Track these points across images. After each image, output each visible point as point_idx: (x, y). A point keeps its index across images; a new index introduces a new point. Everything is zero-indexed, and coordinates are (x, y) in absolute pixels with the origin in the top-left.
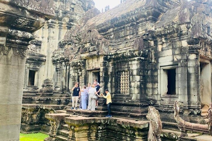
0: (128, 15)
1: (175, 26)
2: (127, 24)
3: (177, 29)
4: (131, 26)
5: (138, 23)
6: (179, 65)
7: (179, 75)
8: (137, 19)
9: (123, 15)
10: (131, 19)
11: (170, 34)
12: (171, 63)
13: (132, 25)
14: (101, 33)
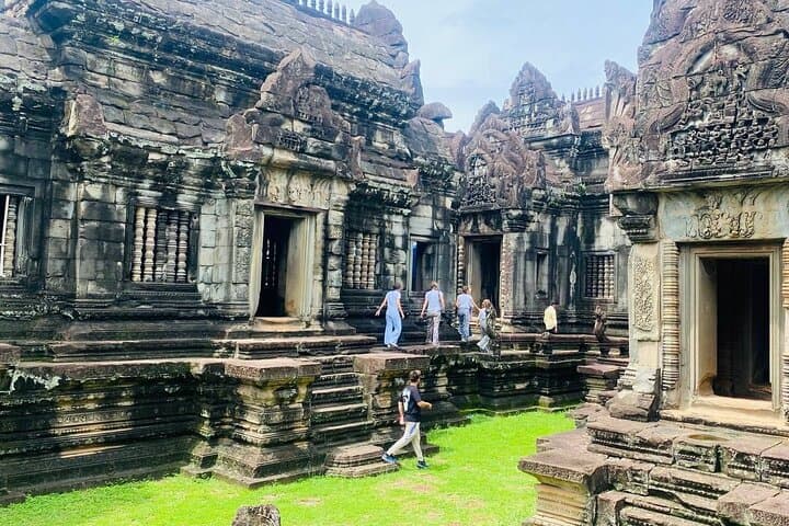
0: (365, 86)
1: (447, 168)
2: (348, 102)
3: (448, 175)
4: (356, 113)
5: (376, 118)
6: (441, 239)
7: (440, 257)
8: (379, 108)
9: (353, 78)
10: (368, 99)
11: (434, 176)
12: (429, 233)
13: (361, 115)
14: (242, 72)
